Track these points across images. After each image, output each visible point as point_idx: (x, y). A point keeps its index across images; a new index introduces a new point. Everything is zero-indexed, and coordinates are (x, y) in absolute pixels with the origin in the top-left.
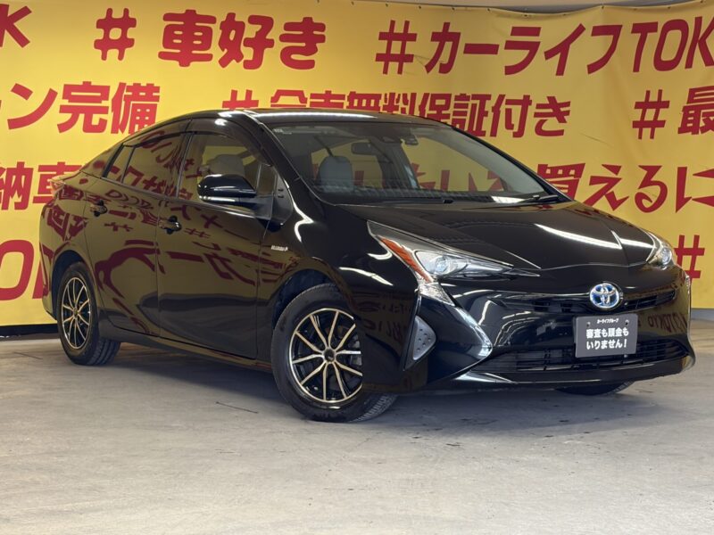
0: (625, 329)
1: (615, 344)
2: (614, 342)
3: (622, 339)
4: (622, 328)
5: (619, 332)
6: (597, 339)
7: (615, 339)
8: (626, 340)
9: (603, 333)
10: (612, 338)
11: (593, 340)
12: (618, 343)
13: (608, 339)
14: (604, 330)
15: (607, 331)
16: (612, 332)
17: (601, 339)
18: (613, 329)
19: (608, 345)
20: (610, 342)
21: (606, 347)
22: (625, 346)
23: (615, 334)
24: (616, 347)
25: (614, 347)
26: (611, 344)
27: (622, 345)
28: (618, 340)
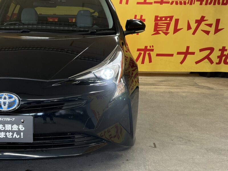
0: (21, 126)
1: (12, 135)
2: (11, 134)
3: (19, 132)
4: (18, 125)
5: (15, 127)
7: (13, 132)
8: (22, 133)
10: (9, 131)
12: (15, 135)
13: (5, 131)
14: (1, 126)
15: (4, 126)
16: (8, 127)
18: (10, 125)
19: (6, 135)
20: (8, 134)
21: (5, 137)
22: (22, 137)
23: (12, 129)
24: (14, 137)
25: (11, 137)
26: (9, 135)
27: (19, 136)
28: (15, 133)
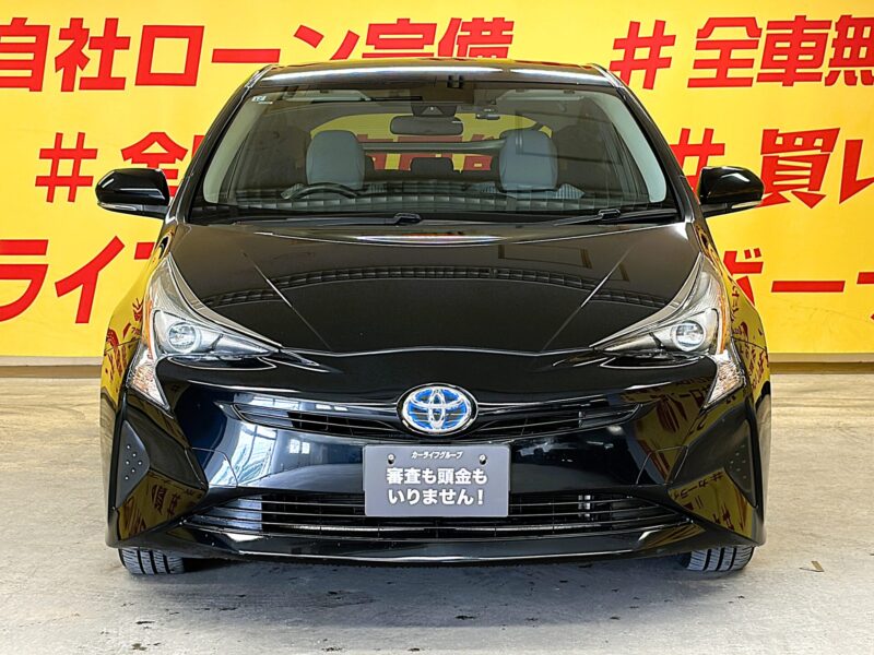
0: (478, 472)
1: (455, 498)
2: (452, 493)
3: (471, 489)
4: (471, 469)
5: (463, 477)
6: (413, 487)
7: (457, 488)
8: (480, 492)
9: (426, 477)
10: (447, 487)
11: (404, 487)
12: (462, 497)
13: (438, 488)
14: (427, 472)
15: (436, 473)
16: (446, 476)
17: (422, 487)
18: (450, 471)
19: (438, 498)
20: (443, 493)
21: (435, 501)
22: (480, 502)
23: (455, 480)
24: (459, 502)
25: (453, 502)
26: (447, 497)
27: (472, 500)
28: (463, 491)
